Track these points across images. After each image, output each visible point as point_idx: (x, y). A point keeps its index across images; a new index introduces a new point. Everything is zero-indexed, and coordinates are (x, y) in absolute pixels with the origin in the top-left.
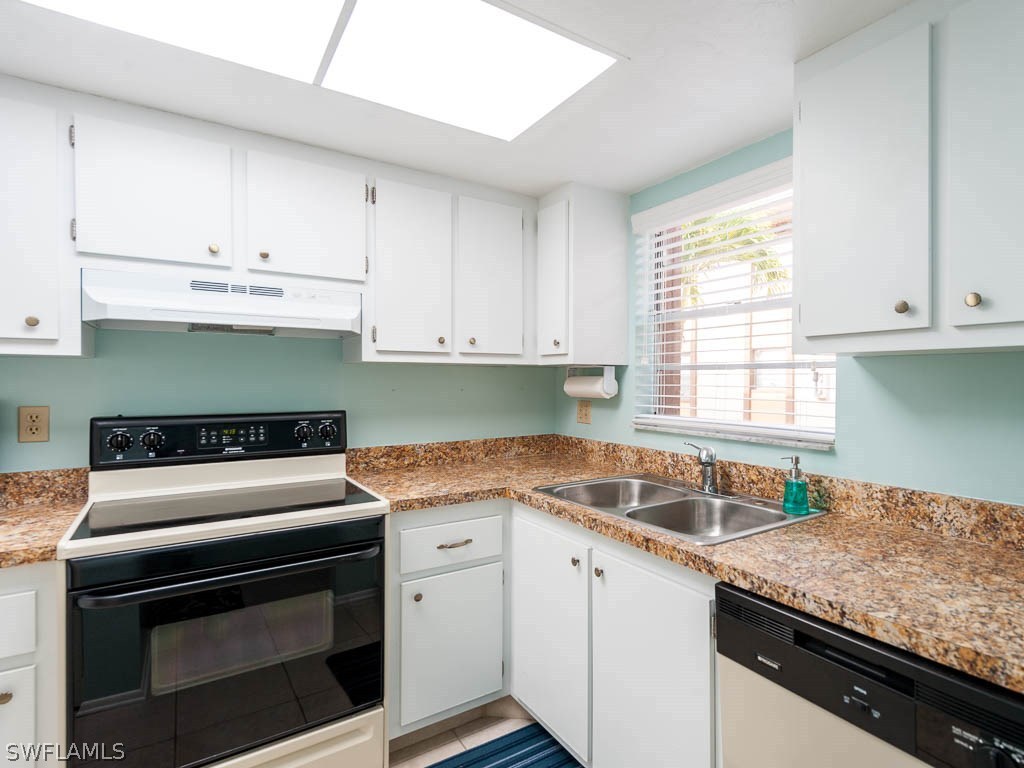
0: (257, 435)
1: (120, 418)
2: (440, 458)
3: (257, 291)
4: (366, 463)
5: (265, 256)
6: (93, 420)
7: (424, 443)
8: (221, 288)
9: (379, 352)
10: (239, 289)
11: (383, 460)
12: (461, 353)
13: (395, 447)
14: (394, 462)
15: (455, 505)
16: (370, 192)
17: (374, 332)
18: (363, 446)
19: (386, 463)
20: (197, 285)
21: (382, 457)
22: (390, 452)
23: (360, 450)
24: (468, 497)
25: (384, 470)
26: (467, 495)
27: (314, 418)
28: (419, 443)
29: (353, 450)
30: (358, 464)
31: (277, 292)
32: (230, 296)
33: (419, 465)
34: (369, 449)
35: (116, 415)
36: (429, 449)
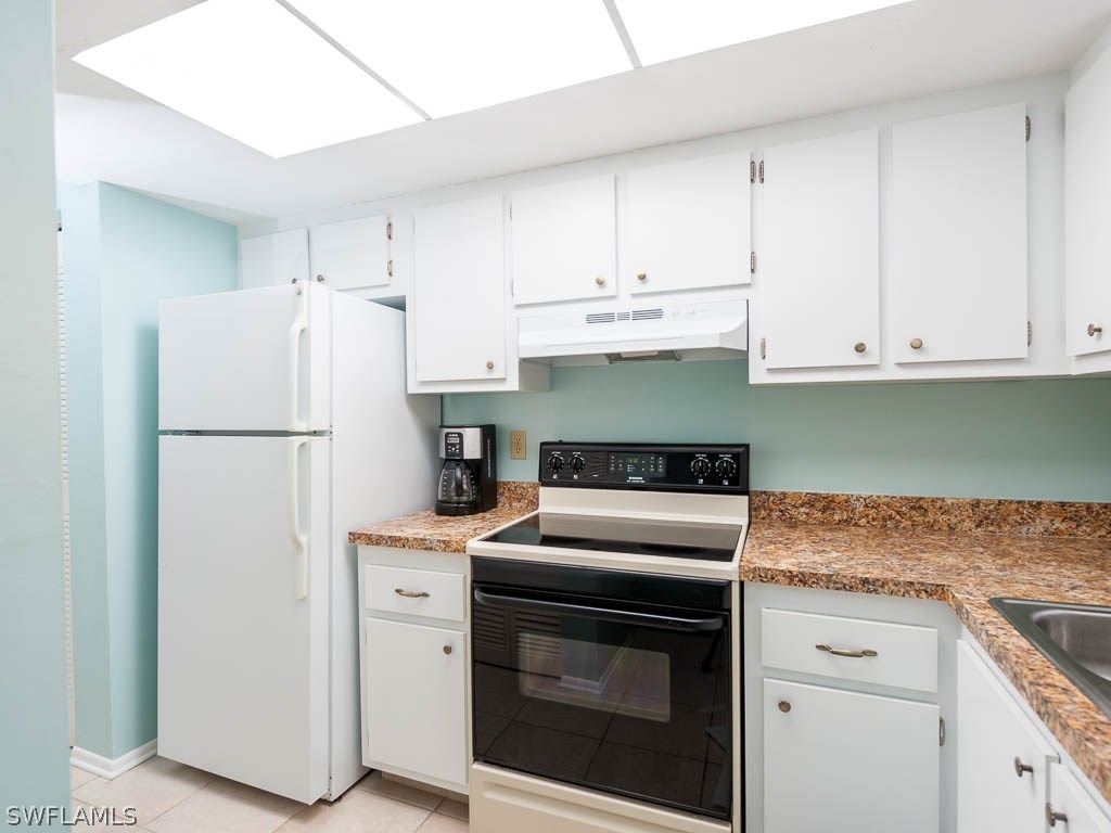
0: (656, 467)
1: (561, 443)
2: (891, 518)
3: (639, 315)
4: (781, 511)
5: (642, 278)
6: (542, 444)
7: (864, 494)
8: (608, 318)
9: (770, 370)
10: (624, 317)
11: (803, 510)
12: (899, 365)
13: (820, 495)
14: (819, 515)
15: (843, 592)
16: (758, 168)
17: (763, 346)
18: (778, 490)
19: (807, 514)
20: (593, 319)
21: (802, 506)
22: (812, 501)
23: (773, 494)
24: (868, 585)
25: (805, 523)
26: (865, 581)
27: (713, 452)
28: (856, 493)
29: (765, 492)
30: (771, 510)
31: (656, 314)
32: (617, 325)
33: (855, 524)
34: (784, 494)
35: (557, 440)
36: (872, 504)
